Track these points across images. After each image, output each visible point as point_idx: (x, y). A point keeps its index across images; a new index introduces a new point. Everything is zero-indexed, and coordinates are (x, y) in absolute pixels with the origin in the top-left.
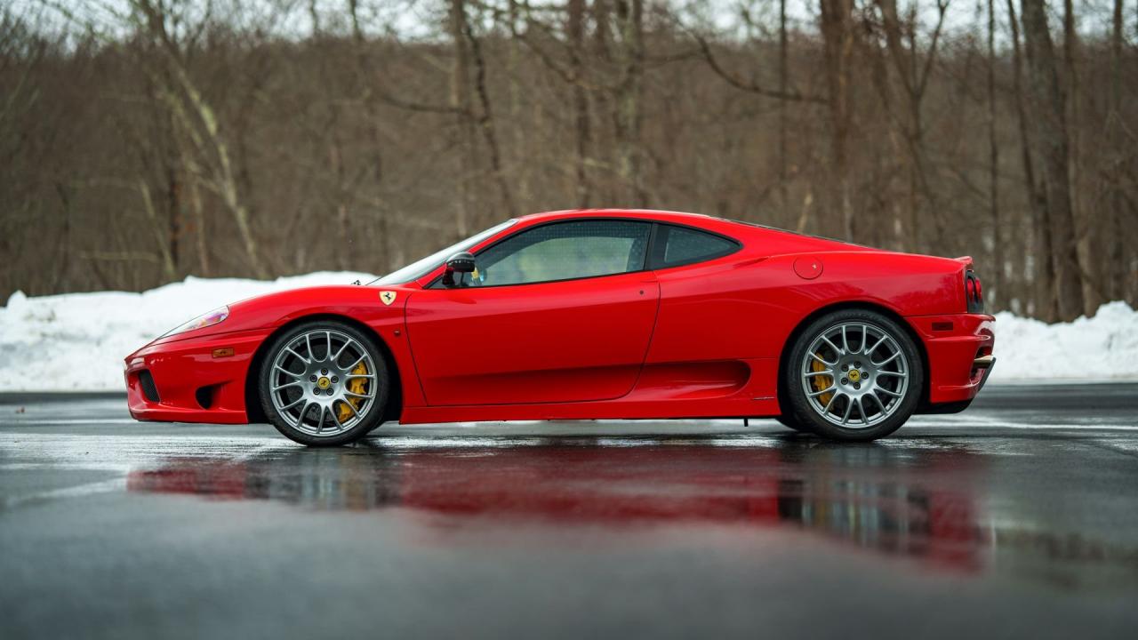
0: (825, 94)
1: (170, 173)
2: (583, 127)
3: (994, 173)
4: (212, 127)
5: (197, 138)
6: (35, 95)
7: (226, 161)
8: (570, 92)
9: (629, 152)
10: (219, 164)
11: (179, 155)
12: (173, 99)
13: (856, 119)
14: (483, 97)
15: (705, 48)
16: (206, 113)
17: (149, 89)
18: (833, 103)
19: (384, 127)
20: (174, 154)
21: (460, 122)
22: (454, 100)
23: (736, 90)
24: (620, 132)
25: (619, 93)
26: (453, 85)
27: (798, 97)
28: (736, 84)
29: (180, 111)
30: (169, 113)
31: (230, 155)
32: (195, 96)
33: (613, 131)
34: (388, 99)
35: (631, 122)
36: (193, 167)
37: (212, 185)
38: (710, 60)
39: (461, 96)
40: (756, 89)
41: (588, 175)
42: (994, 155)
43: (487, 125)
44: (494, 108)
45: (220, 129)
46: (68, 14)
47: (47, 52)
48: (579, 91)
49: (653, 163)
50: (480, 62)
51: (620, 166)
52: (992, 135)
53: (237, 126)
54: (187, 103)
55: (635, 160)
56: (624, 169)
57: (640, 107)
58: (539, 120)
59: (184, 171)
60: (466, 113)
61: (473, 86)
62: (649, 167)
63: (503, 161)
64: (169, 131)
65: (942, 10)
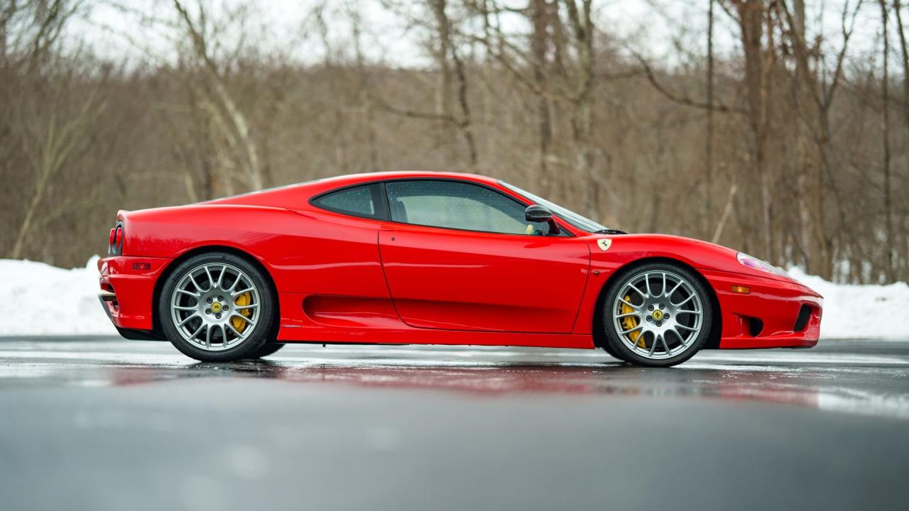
0: (747, 107)
1: (207, 168)
2: (545, 131)
3: (887, 173)
4: (243, 130)
5: (232, 141)
6: (104, 106)
7: (254, 158)
8: (535, 102)
9: (585, 149)
10: (248, 160)
11: (215, 154)
12: (212, 108)
13: (774, 124)
14: (464, 105)
15: (648, 69)
16: (239, 120)
17: (192, 100)
18: (754, 113)
19: (381, 131)
20: (211, 151)
21: (445, 126)
22: (439, 110)
23: (672, 103)
24: (577, 134)
25: (577, 103)
26: (439, 98)
27: (724, 109)
28: (671, 98)
29: (218, 119)
30: (208, 120)
31: (258, 152)
32: (230, 106)
33: (570, 132)
34: (387, 108)
35: (586, 126)
36: (227, 163)
37: (242, 177)
38: (651, 78)
39: (445, 105)
40: (688, 101)
41: (550, 168)
42: (887, 159)
43: (468, 129)
44: (474, 114)
45: (250, 132)
46: (132, 41)
47: (113, 73)
48: (544, 101)
49: (604, 160)
50: (462, 78)
51: (576, 161)
52: (886, 142)
53: (262, 130)
54: (224, 111)
55: (590, 159)
56: (581, 163)
57: (593, 116)
58: (509, 125)
59: (218, 165)
60: (449, 119)
61: (455, 98)
62: (600, 163)
63: (480, 157)
64: (207, 136)
65: (846, 37)
